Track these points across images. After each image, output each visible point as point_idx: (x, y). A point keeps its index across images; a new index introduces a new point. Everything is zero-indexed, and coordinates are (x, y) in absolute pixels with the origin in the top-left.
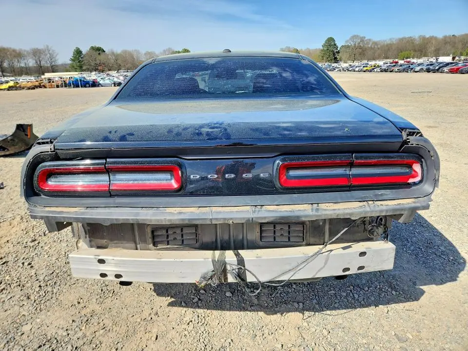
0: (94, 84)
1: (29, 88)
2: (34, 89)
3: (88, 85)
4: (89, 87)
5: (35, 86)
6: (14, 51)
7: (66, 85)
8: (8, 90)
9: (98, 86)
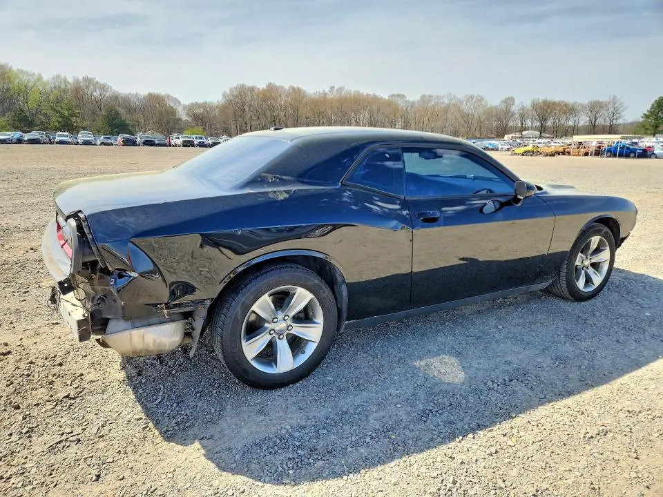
0: (645, 154)
1: (547, 155)
2: (554, 155)
3: (632, 155)
4: (634, 157)
5: (556, 152)
6: (566, 105)
7: (598, 152)
8: (523, 155)
9: (650, 157)
